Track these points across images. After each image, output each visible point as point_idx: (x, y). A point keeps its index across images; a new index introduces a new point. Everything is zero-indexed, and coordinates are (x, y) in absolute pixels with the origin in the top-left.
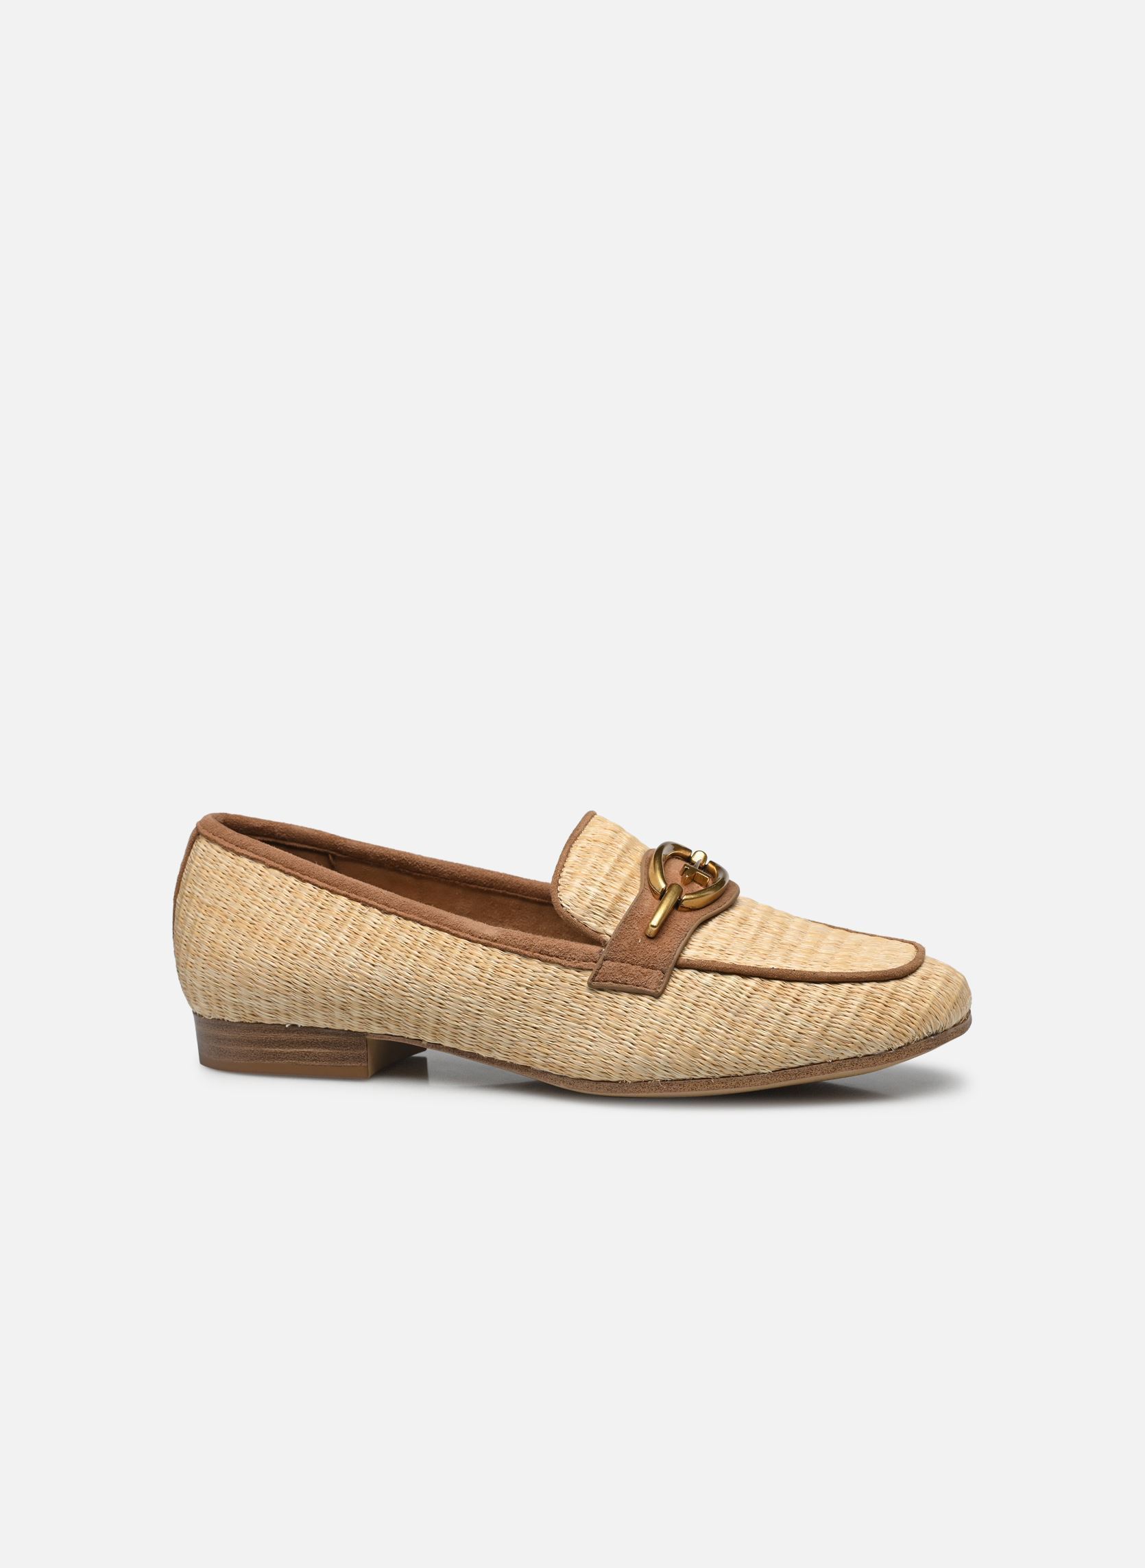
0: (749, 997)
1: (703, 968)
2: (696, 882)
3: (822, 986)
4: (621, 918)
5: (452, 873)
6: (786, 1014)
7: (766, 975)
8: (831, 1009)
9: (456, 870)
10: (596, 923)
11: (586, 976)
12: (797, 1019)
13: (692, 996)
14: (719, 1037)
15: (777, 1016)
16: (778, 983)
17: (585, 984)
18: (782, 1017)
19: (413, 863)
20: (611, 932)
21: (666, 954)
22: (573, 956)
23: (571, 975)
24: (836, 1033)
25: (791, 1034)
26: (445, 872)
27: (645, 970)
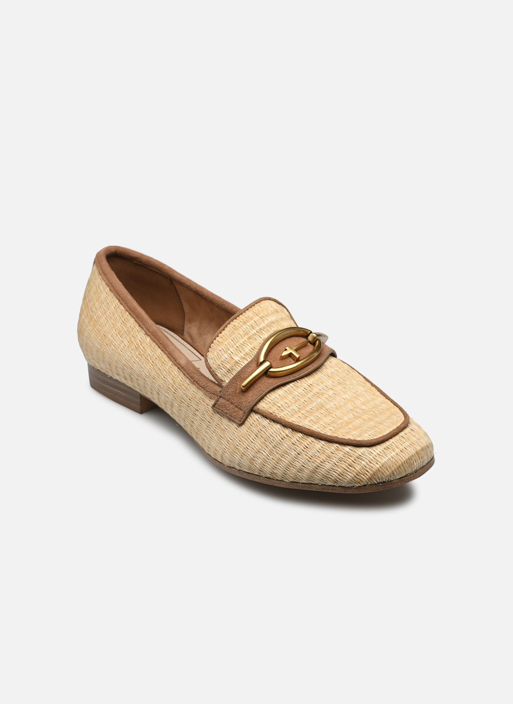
0: (282, 439)
1: (265, 416)
2: (291, 357)
3: (323, 442)
4: (234, 374)
5: (219, 305)
6: (298, 454)
7: (295, 429)
8: (323, 457)
9: (220, 303)
10: (221, 375)
11: (213, 402)
12: (303, 459)
13: (255, 430)
14: (264, 457)
15: (293, 453)
16: (300, 435)
17: (211, 406)
18: (296, 455)
19: (202, 294)
20: (227, 381)
21: (247, 403)
22: (208, 390)
23: (207, 400)
24: (322, 471)
25: (298, 465)
26: (216, 303)
27: (236, 409)
